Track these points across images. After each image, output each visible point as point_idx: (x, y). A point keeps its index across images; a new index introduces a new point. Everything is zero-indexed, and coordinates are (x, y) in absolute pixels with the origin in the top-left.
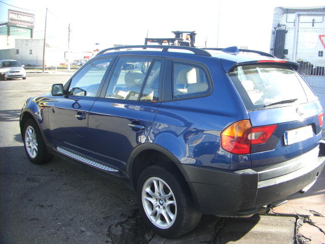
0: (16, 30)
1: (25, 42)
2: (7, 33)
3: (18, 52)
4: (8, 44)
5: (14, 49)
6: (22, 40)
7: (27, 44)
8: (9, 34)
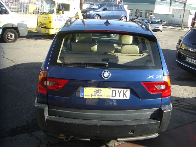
0: (175, 3)
1: (178, 11)
2: (169, 5)
3: (173, 16)
4: (169, 11)
5: (171, 14)
6: (177, 9)
7: (179, 12)
8: (171, 6)
